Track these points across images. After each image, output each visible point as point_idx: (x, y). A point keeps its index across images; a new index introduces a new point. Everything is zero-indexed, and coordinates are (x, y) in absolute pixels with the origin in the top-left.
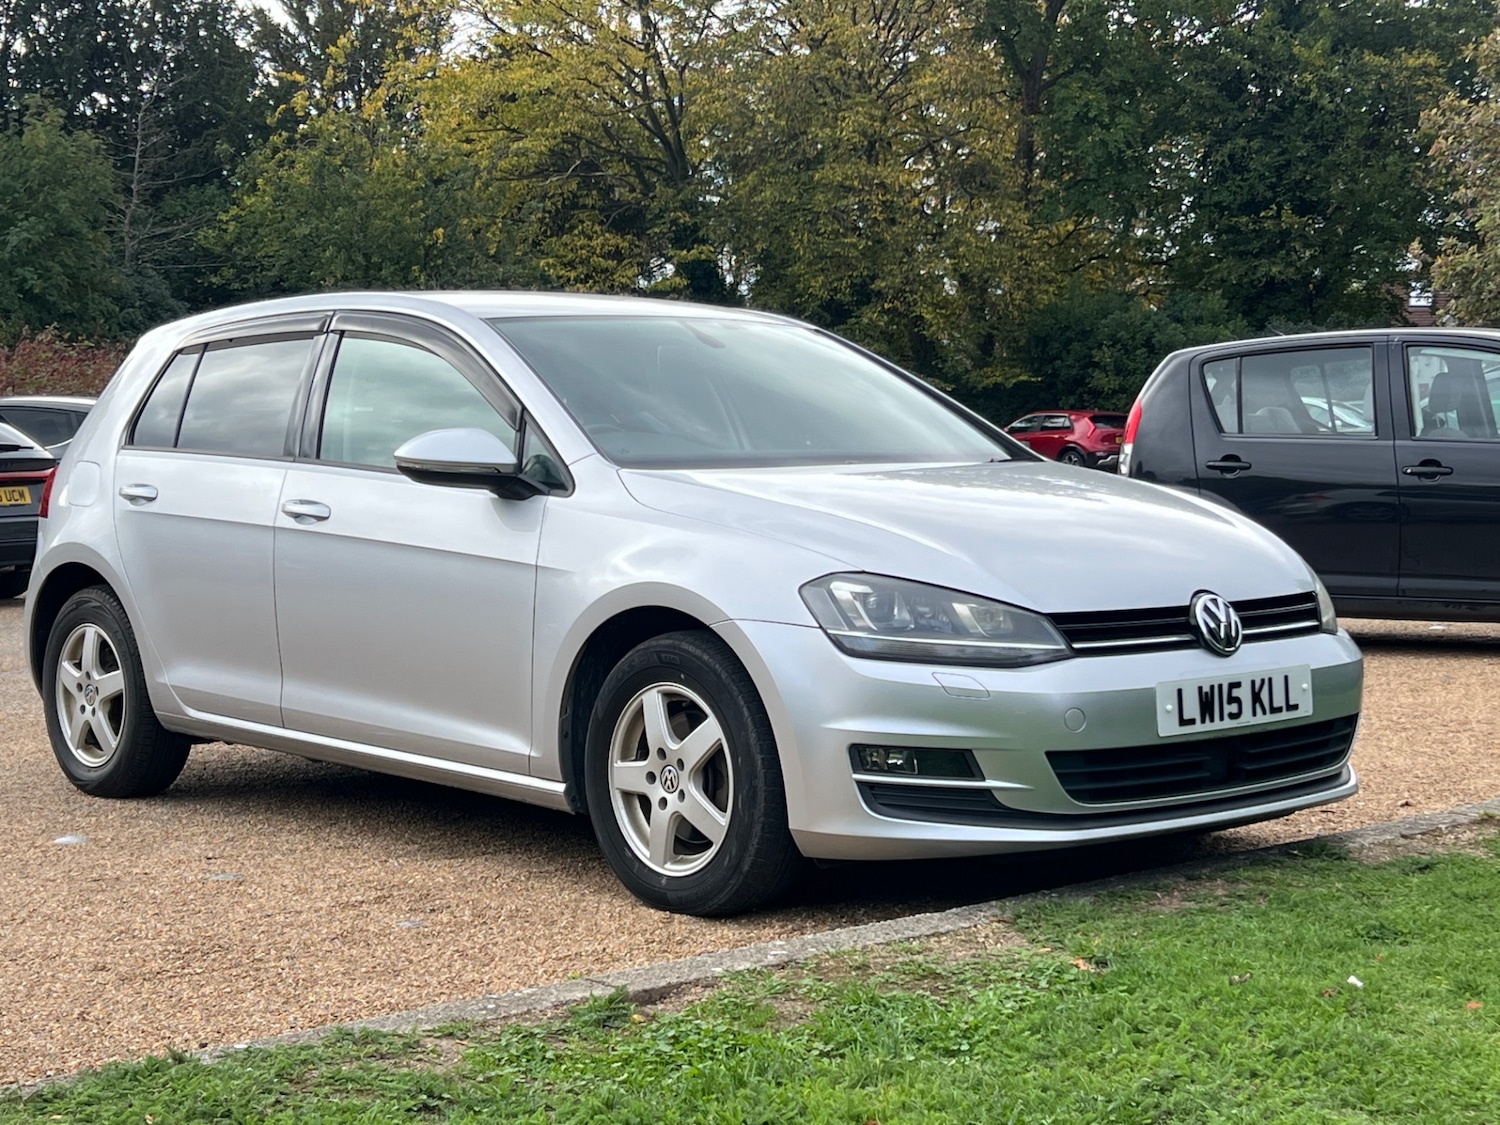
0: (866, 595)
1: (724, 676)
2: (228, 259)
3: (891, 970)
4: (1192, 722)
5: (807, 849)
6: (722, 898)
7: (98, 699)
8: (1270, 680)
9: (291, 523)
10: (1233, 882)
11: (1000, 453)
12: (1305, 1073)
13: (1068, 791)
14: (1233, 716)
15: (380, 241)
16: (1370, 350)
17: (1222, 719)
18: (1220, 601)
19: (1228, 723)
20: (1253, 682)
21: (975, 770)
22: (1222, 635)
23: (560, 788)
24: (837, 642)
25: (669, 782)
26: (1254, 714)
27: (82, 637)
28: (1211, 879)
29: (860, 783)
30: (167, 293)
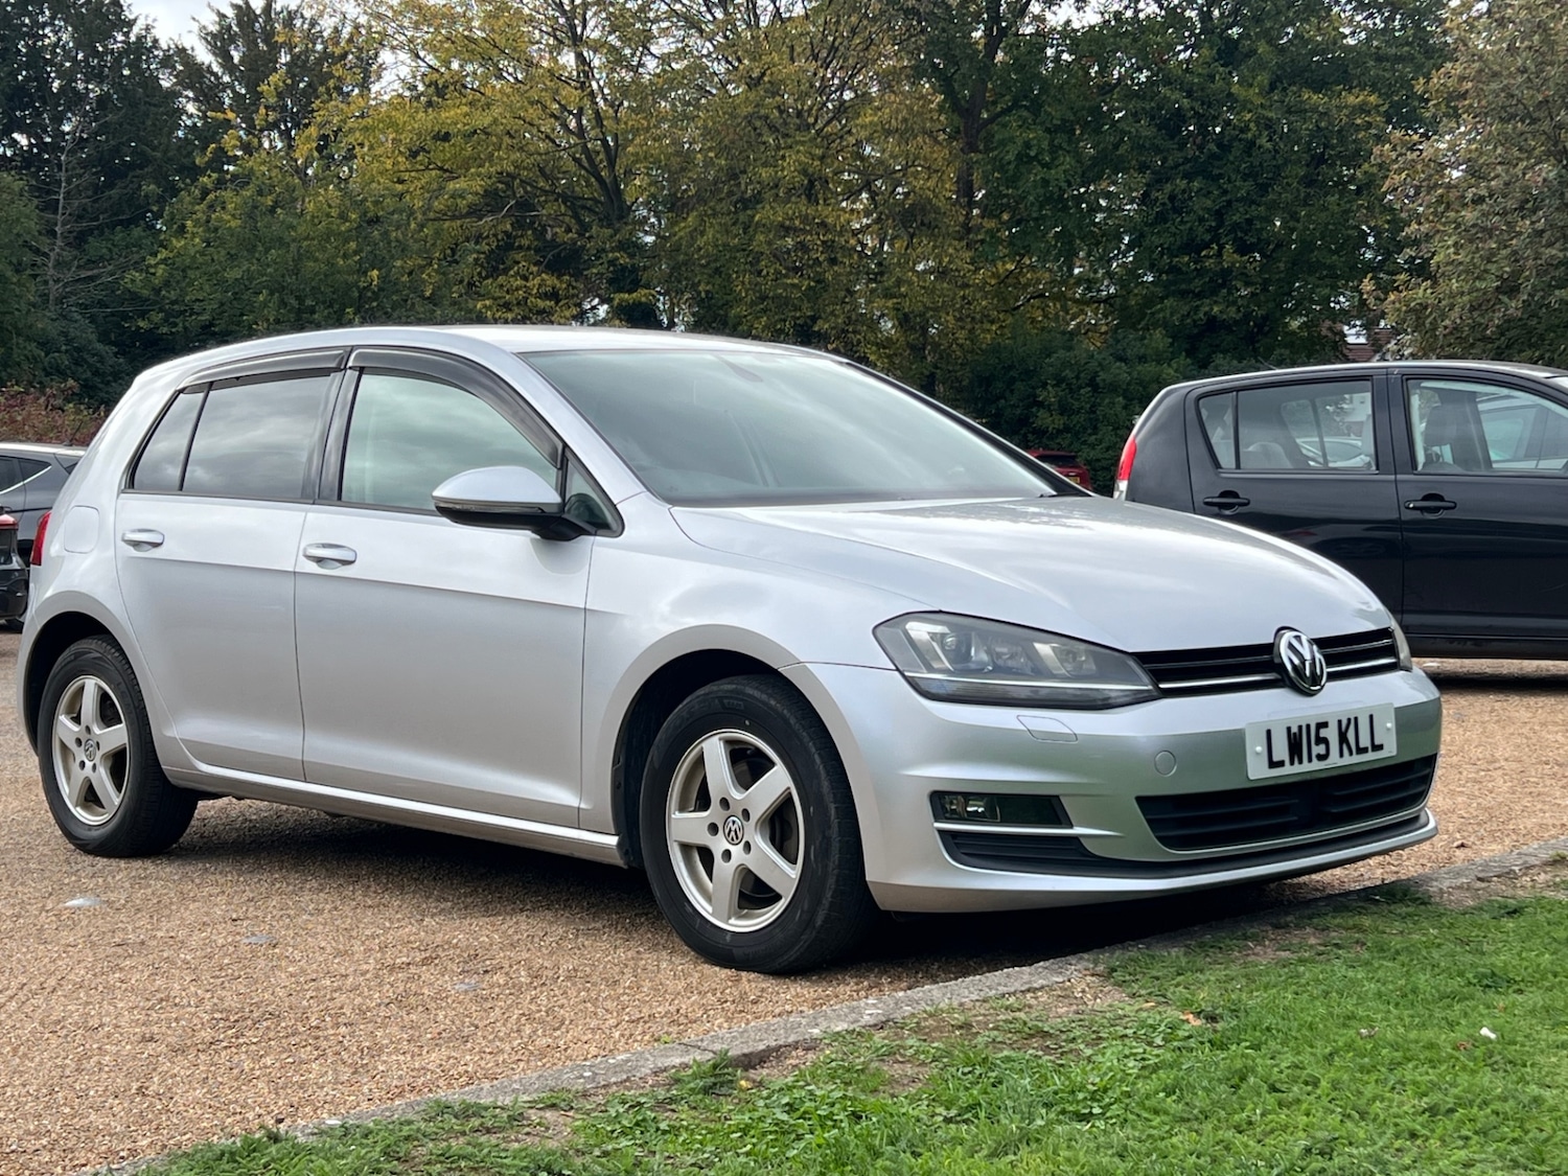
0: (943, 635)
1: (792, 721)
2: (155, 303)
3: (996, 1028)
4: (1281, 764)
5: (884, 902)
6: (793, 954)
7: (99, 754)
8: (1356, 719)
9: (313, 568)
10: (1323, 930)
11: (1046, 489)
12: (1464, 1132)
13: (1159, 838)
14: (1321, 758)
15: (313, 284)
16: (1369, 383)
17: (1310, 760)
18: (1304, 639)
19: (1316, 765)
20: (1340, 722)
21: (1062, 819)
22: (1308, 673)
23: (613, 841)
24: (913, 684)
25: (733, 833)
26: (1341, 755)
27: (82, 688)
28: (1298, 927)
29: (941, 832)
30: (93, 337)
